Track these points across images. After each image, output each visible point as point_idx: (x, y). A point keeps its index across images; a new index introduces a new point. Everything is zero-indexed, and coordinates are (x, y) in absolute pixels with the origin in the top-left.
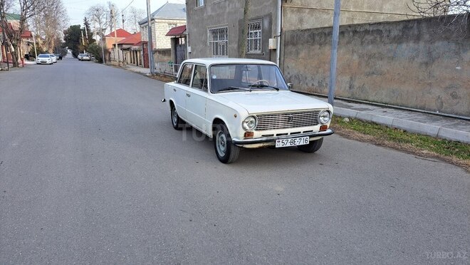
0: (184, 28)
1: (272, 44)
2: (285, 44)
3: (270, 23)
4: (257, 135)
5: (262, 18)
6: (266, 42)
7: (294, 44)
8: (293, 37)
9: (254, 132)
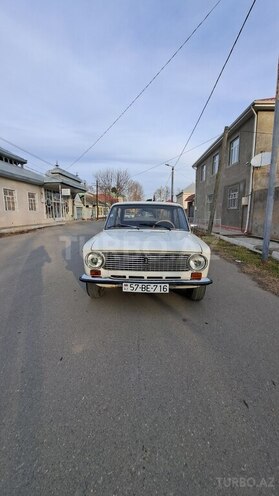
0: (193, 196)
1: (244, 201)
2: (254, 201)
3: (245, 186)
4: (105, 274)
5: (238, 183)
6: (240, 201)
7: (261, 201)
8: (261, 195)
9: (102, 270)
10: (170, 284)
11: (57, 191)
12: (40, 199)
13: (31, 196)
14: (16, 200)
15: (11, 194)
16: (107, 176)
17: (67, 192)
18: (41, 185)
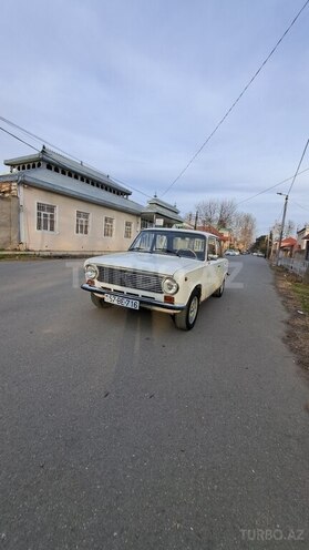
9: (96, 281)
10: (141, 302)
11: (152, 222)
12: (136, 228)
13: (128, 224)
14: (114, 228)
15: (111, 222)
16: (210, 207)
17: (160, 222)
18: (138, 215)
